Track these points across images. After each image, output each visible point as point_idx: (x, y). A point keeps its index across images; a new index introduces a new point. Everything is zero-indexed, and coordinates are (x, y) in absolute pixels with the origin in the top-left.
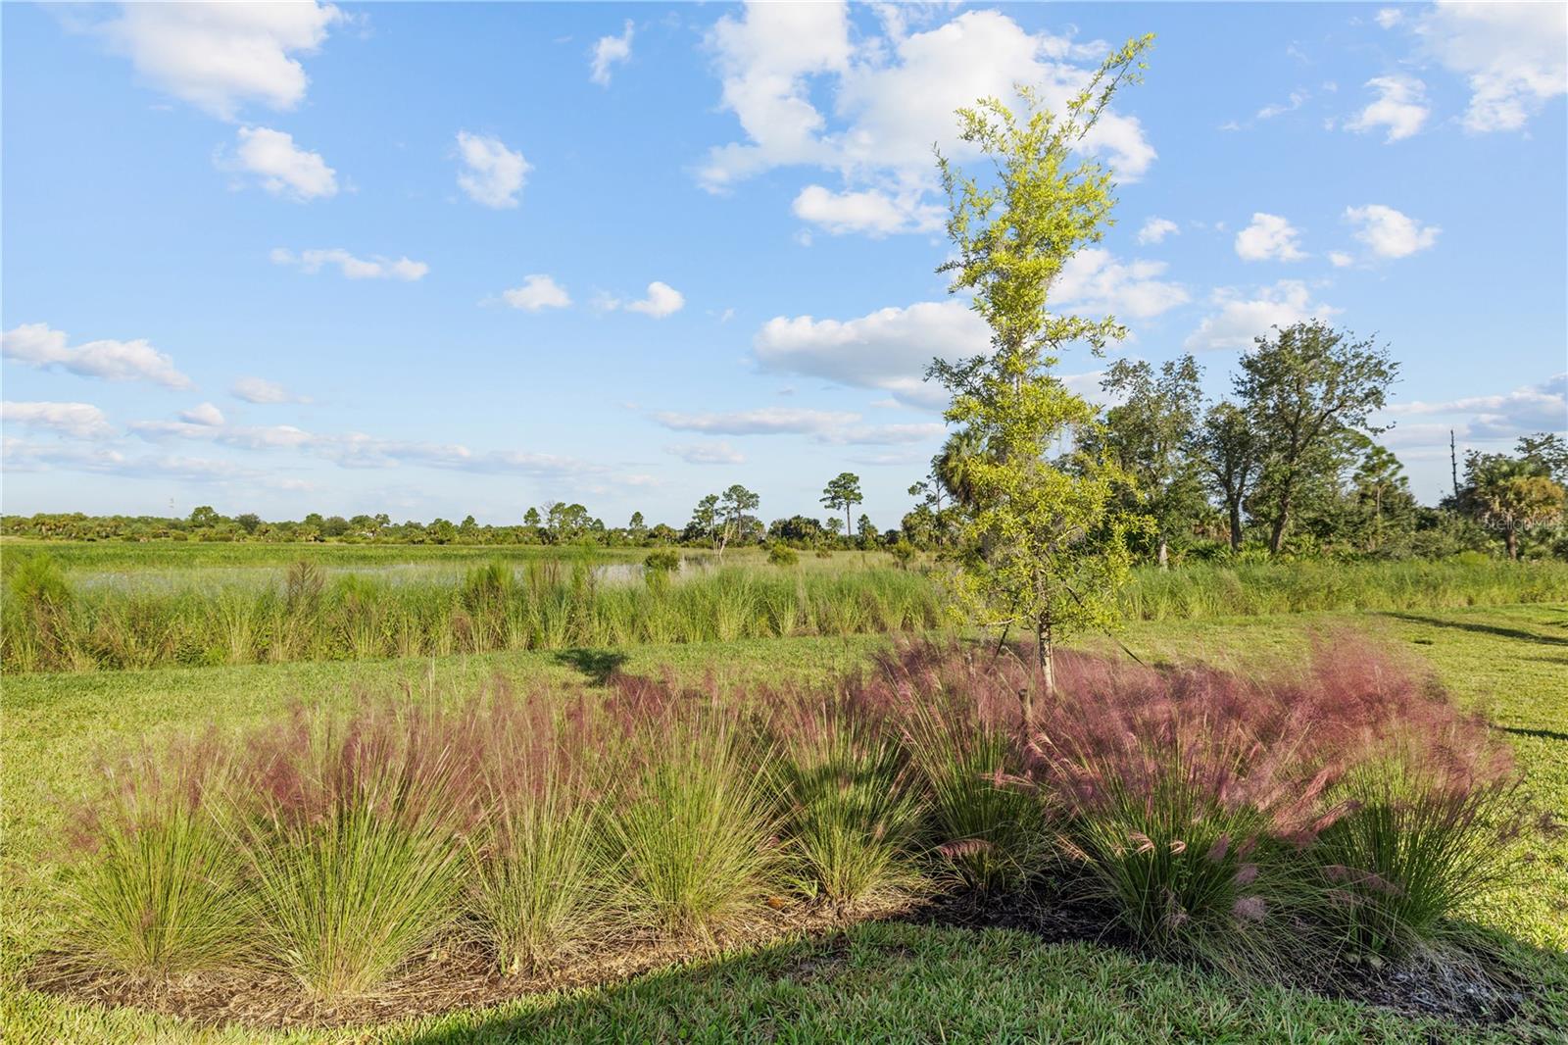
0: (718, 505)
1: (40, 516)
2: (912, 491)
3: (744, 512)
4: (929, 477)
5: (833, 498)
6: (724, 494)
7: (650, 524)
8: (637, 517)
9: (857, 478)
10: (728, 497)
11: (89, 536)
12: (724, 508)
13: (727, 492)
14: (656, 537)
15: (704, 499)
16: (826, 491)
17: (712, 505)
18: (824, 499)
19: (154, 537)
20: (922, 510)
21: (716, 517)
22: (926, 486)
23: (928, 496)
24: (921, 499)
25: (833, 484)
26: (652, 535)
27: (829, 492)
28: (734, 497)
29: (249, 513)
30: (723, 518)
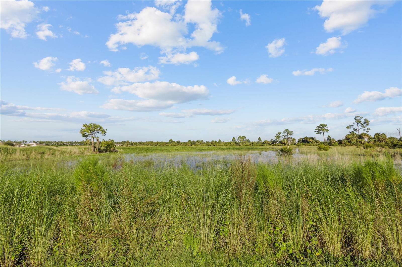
0: (281, 135)
1: (147, 142)
2: (348, 127)
3: (289, 136)
4: (354, 123)
5: (318, 131)
6: (283, 132)
7: (263, 140)
8: (260, 138)
9: (326, 125)
10: (284, 132)
11: (154, 145)
12: (283, 135)
13: (284, 131)
14: (265, 143)
15: (277, 133)
16: (316, 129)
17: (280, 135)
18: (315, 132)
19: (164, 145)
20: (352, 134)
21: (281, 138)
22: (353, 126)
23: (354, 129)
24: (351, 130)
25: (318, 127)
26: (263, 143)
27: (317, 129)
28: (286, 132)
29: (178, 140)
30: (283, 138)
